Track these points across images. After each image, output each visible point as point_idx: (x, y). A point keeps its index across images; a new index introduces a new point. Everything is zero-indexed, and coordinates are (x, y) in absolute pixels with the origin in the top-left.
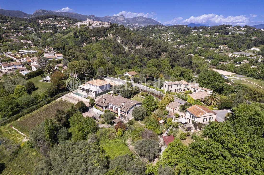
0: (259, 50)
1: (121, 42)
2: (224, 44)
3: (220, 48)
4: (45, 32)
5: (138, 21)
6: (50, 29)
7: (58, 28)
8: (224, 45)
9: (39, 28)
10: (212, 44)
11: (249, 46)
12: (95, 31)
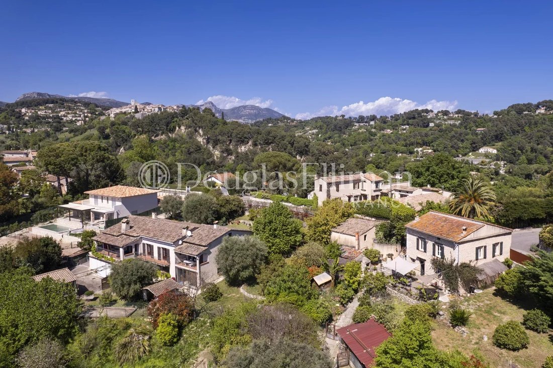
0: (495, 151)
1: (205, 141)
2: (424, 145)
3: (417, 152)
4: (33, 132)
5: (243, 113)
6: (47, 124)
7: (65, 123)
8: (424, 147)
9: (20, 124)
10: (399, 146)
11: (474, 145)
12: (148, 121)
